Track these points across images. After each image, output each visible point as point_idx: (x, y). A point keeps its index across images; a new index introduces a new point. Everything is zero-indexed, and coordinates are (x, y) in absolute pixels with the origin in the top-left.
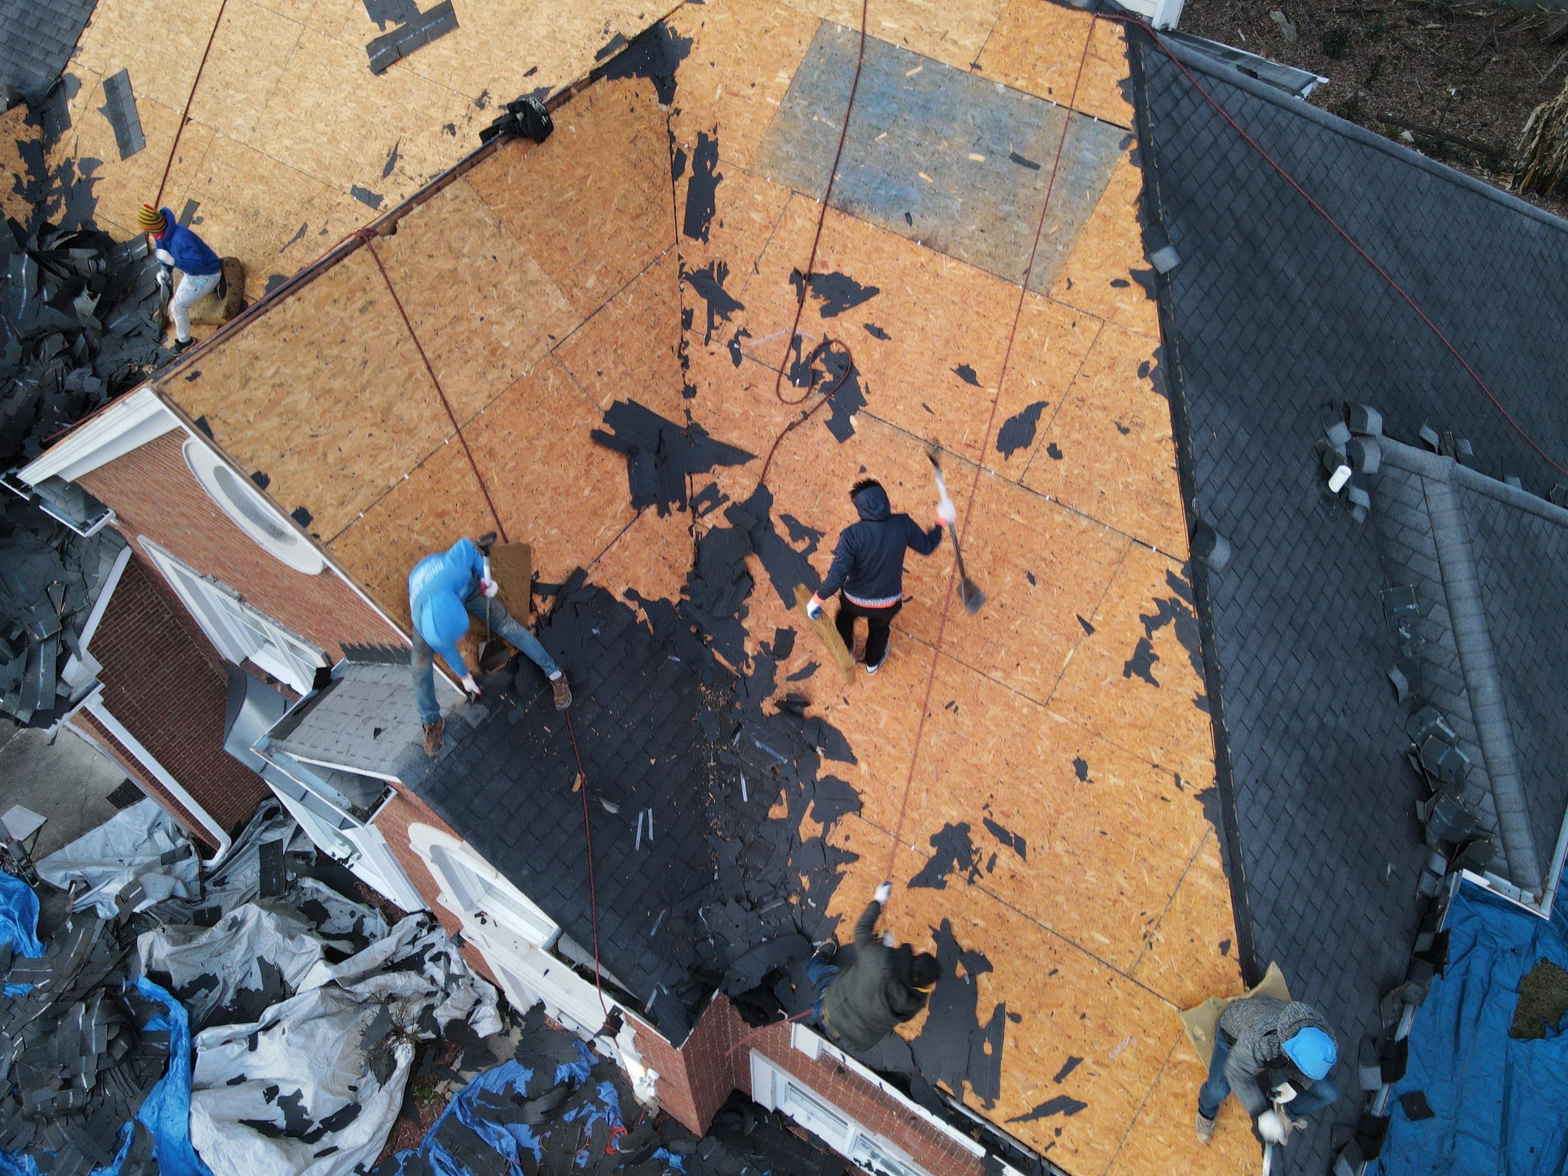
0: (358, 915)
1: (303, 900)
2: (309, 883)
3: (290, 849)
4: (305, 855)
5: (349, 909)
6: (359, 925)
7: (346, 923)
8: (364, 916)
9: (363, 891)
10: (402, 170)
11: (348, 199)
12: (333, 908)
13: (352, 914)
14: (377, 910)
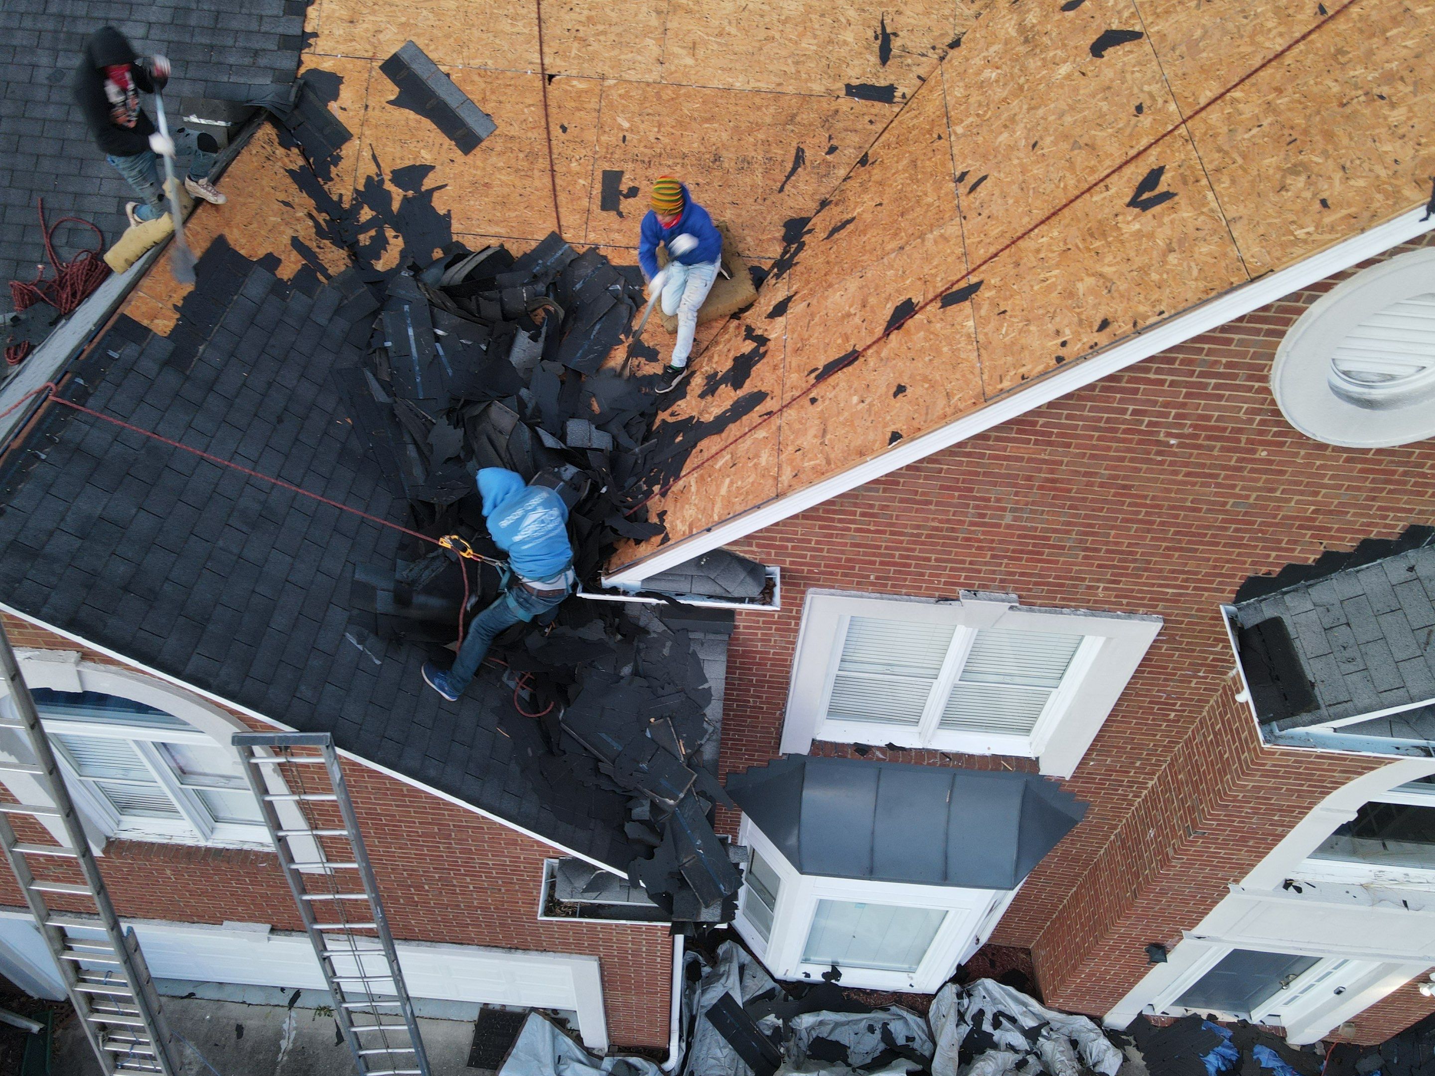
0: (878, 1027)
1: (804, 1045)
2: (806, 1021)
3: (745, 1000)
4: (769, 995)
5: (864, 1025)
6: (887, 1035)
7: (873, 1043)
8: (885, 1025)
9: (862, 998)
10: (904, 48)
11: (846, 103)
12: (844, 1037)
13: (871, 1029)
14: (894, 1009)
